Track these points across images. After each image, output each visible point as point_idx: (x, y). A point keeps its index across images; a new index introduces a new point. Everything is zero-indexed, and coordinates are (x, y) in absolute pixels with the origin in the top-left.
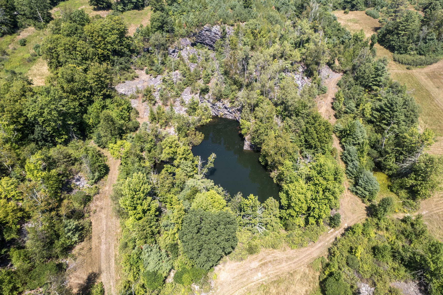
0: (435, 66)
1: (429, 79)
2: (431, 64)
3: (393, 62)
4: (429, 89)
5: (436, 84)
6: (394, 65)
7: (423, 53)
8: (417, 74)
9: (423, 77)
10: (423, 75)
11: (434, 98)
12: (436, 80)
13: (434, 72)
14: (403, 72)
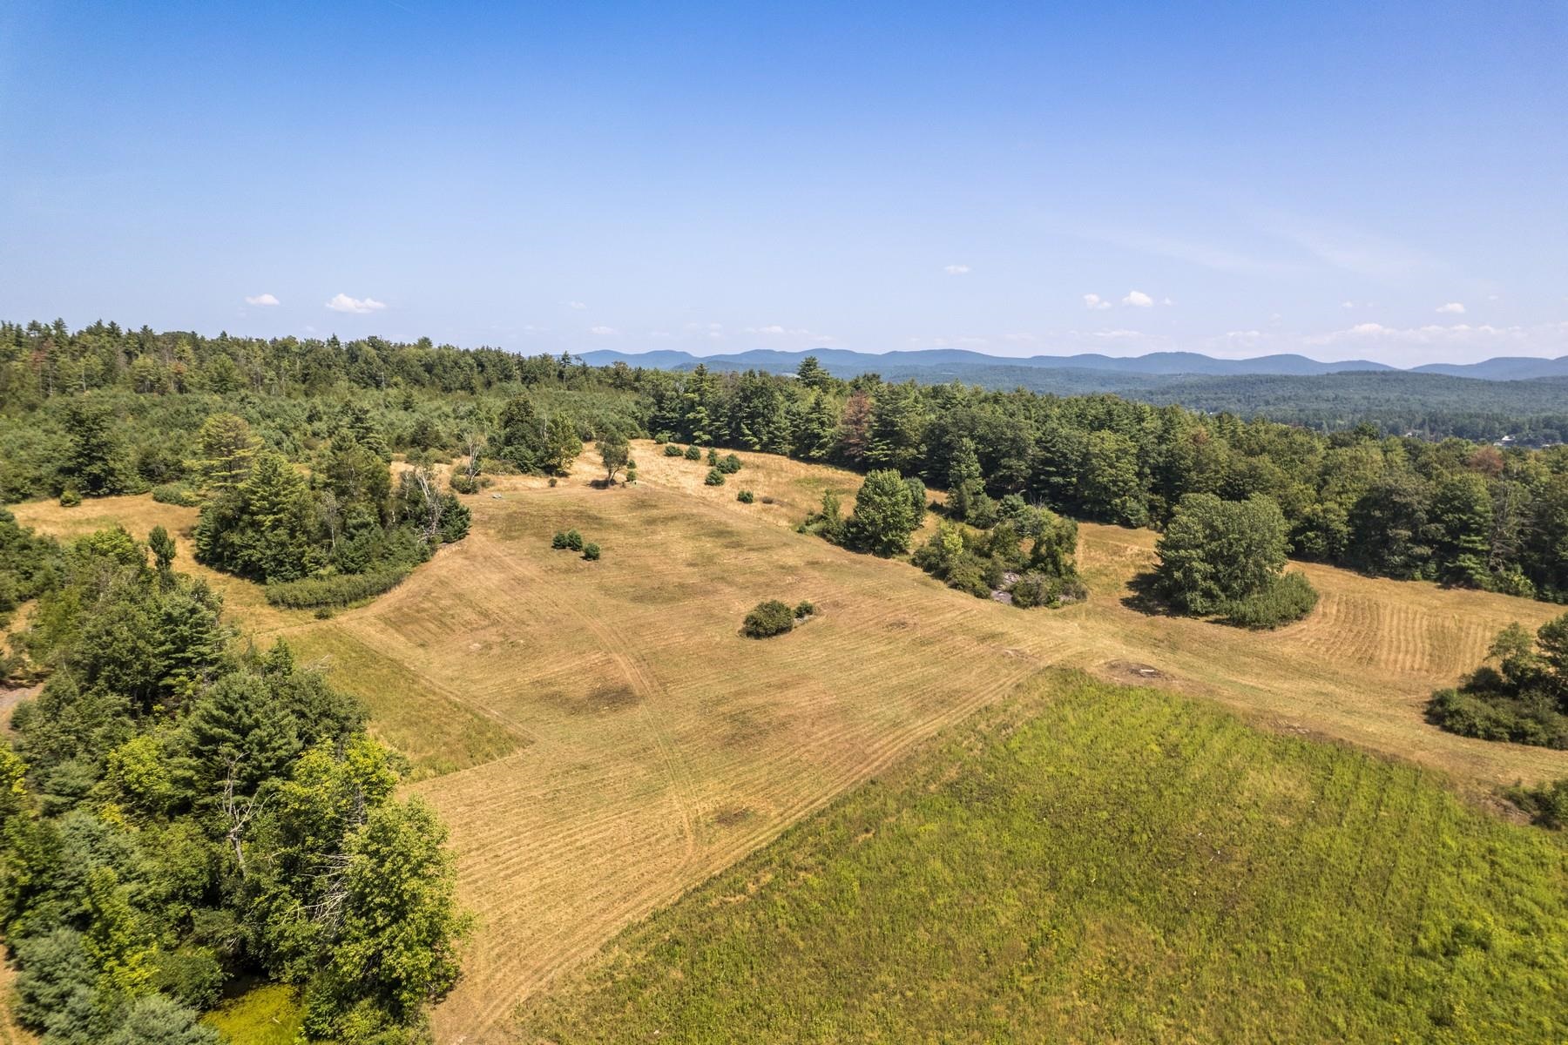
0: (398, 593)
1: (391, 631)
2: (385, 589)
3: (268, 610)
4: (398, 657)
5: (414, 638)
6: (273, 615)
7: (353, 566)
8: (354, 623)
9: (372, 631)
10: (370, 624)
11: (417, 676)
12: (410, 627)
13: (399, 609)
14: (307, 628)
